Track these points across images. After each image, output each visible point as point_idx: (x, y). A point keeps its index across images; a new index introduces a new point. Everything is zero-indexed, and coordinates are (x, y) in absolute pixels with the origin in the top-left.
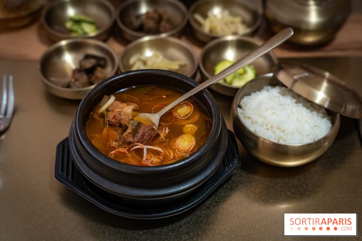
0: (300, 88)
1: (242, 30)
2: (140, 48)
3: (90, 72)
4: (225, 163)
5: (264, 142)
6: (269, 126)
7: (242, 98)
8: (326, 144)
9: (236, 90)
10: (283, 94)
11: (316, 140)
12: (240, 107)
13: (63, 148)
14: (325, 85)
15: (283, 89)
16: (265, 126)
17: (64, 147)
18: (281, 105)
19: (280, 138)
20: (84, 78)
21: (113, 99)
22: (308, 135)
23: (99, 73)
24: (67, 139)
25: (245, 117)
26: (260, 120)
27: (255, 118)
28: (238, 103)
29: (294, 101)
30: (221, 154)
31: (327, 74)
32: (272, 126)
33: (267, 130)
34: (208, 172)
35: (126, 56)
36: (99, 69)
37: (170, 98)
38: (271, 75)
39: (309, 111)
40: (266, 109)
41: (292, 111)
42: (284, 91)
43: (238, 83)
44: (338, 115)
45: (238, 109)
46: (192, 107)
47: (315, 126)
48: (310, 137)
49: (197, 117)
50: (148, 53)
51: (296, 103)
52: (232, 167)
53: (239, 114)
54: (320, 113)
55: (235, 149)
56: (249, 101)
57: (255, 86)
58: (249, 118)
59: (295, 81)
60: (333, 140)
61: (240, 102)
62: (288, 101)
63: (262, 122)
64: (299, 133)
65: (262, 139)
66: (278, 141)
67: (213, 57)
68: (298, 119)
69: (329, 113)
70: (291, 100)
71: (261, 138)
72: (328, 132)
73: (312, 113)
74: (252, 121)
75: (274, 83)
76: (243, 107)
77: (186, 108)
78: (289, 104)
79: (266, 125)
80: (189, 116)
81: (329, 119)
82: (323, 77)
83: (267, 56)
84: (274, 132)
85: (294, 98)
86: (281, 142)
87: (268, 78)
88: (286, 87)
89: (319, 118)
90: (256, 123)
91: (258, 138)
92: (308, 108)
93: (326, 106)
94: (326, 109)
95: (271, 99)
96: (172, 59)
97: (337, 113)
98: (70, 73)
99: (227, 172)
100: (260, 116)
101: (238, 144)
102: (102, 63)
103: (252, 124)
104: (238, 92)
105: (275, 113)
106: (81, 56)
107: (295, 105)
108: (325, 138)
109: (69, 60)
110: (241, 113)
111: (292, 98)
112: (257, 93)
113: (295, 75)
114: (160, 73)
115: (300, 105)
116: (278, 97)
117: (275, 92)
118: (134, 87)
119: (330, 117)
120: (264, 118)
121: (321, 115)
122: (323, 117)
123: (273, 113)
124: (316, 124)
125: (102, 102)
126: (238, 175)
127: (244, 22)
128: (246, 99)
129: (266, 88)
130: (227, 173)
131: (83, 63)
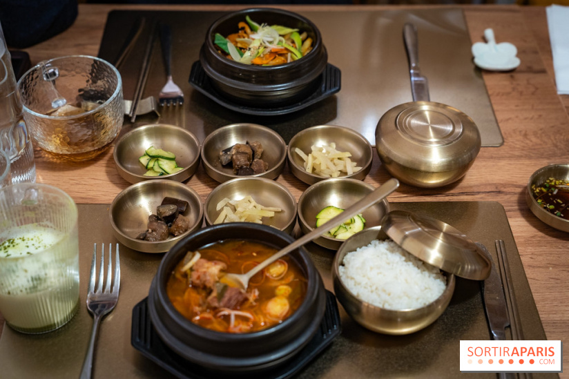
0: (410, 245)
1: (352, 168)
2: (228, 192)
3: (170, 220)
4: (323, 329)
5: (368, 307)
6: (374, 288)
7: (345, 255)
8: (440, 307)
9: (340, 243)
10: (392, 251)
11: (427, 303)
12: (343, 265)
13: (141, 311)
14: (440, 241)
15: (392, 244)
16: (369, 288)
17: (140, 309)
18: (389, 264)
19: (385, 302)
20: (163, 228)
21: (198, 256)
22: (417, 299)
23: (180, 221)
24: (145, 301)
25: (348, 277)
26: (364, 281)
27: (358, 278)
28: (340, 260)
29: (404, 258)
30: (318, 320)
31: (445, 226)
32: (377, 289)
33: (372, 292)
34: (303, 340)
35: (212, 200)
36: (180, 216)
37: (262, 256)
38: (379, 228)
39: (419, 271)
40: (371, 268)
41: (400, 270)
42: (392, 247)
43: (343, 235)
44: (453, 275)
45: (341, 267)
46: (287, 265)
47: (426, 288)
48: (420, 301)
49: (291, 278)
50: (238, 197)
51: (406, 261)
52: (331, 335)
53: (341, 274)
54: (433, 273)
55: (336, 314)
56: (353, 258)
57: (361, 240)
58: (352, 278)
59: (405, 237)
60: (448, 303)
61: (343, 259)
62: (397, 258)
63: (366, 283)
64: (407, 296)
65: (366, 305)
66: (383, 305)
67: (314, 202)
68: (406, 280)
69: (444, 274)
70: (400, 258)
71: (364, 303)
72: (440, 295)
73: (424, 272)
74: (355, 282)
75: (383, 237)
76: (346, 265)
77: (279, 266)
78: (397, 263)
79: (371, 286)
80: (282, 276)
81: (443, 281)
82: (439, 230)
83: (381, 205)
84: (379, 295)
85: (404, 255)
86: (387, 307)
87: (375, 232)
88: (395, 243)
89: (432, 278)
90: (359, 284)
91: (360, 302)
92: (418, 268)
93: (441, 267)
94: (441, 270)
95: (378, 256)
96: (266, 205)
97: (451, 274)
98: (146, 221)
99: (326, 340)
100: (364, 276)
101: (339, 308)
102: (184, 209)
103: (355, 285)
104: (342, 246)
105: (381, 273)
106: (159, 200)
107: (405, 263)
108: (437, 302)
109: (146, 205)
110: (344, 273)
111: (401, 256)
112: (364, 247)
113: (407, 230)
114: (251, 227)
115: (410, 263)
116: (386, 254)
117: (383, 247)
118: (222, 242)
119: (445, 278)
120: (369, 279)
121: (434, 275)
122: (435, 278)
123: (378, 274)
124: (427, 286)
125: (185, 259)
126: (340, 344)
127: (353, 159)
128: (349, 255)
129: (373, 242)
130: (326, 342)
131: (161, 210)
